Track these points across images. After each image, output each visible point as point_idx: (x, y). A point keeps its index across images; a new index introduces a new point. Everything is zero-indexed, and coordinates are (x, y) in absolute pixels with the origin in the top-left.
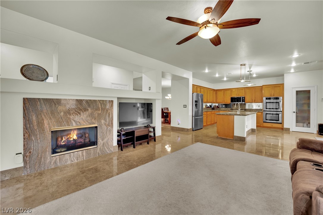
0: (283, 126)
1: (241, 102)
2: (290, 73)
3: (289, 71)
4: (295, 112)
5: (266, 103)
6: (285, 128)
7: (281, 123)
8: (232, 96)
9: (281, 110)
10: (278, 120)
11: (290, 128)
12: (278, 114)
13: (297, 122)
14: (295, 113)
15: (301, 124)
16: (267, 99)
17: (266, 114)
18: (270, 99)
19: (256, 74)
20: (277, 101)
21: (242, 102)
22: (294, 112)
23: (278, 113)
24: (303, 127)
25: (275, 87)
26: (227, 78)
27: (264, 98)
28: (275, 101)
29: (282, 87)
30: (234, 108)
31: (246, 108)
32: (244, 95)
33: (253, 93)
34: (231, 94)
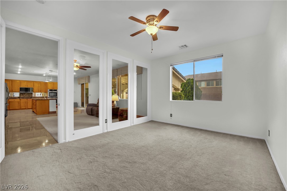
5: (50, 93)
8: (21, 87)
20: (56, 92)
25: (55, 84)
27: (48, 90)
30: (21, 96)
31: (33, 96)
32: (32, 87)
33: (40, 85)
34: (20, 84)
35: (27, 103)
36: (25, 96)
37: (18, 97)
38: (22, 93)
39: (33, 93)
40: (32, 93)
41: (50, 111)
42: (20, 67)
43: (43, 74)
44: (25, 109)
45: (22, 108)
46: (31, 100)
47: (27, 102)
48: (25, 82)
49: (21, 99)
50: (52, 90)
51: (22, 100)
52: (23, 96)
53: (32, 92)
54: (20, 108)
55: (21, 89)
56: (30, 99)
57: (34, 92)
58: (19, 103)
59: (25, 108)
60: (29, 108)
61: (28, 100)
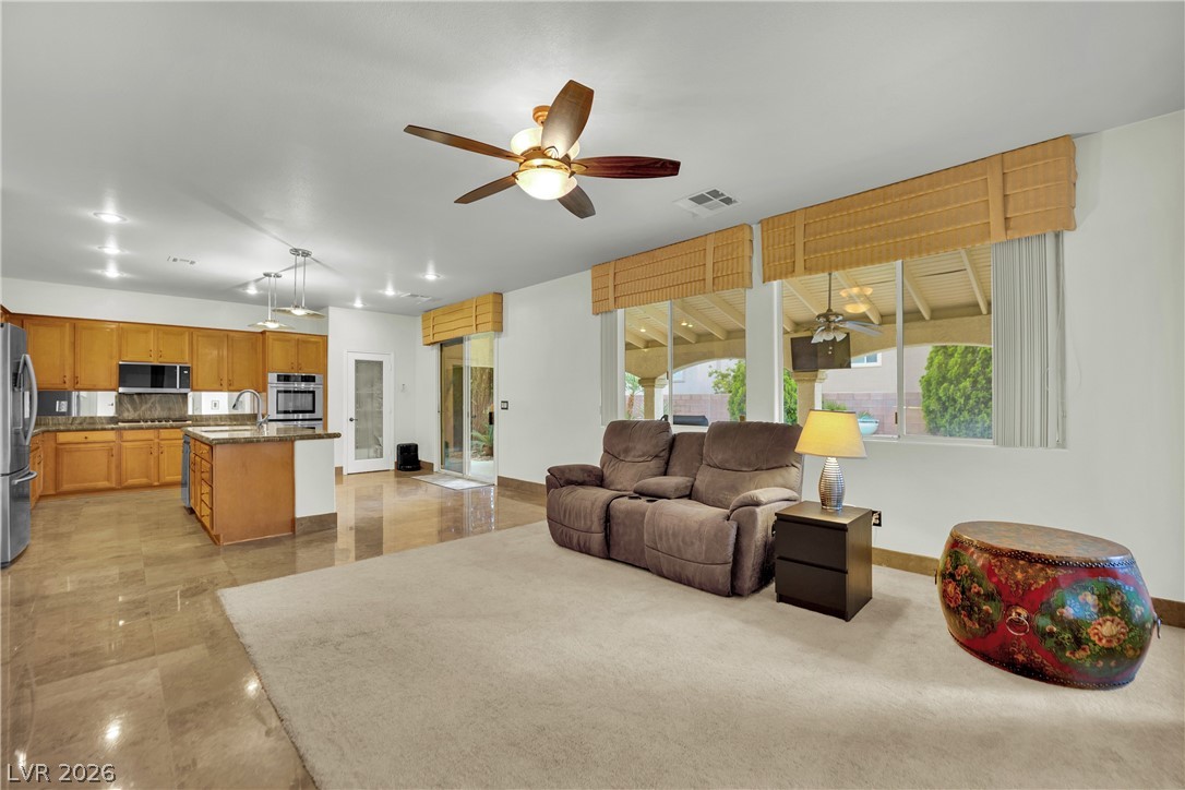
1: (178, 385)
2: (353, 308)
3: (350, 304)
4: (354, 418)
5: (279, 392)
8: (124, 358)
9: (320, 417)
11: (342, 468)
13: (357, 447)
14: (354, 422)
15: (366, 451)
16: (279, 379)
20: (311, 386)
21: (181, 387)
22: (351, 420)
24: (369, 458)
25: (304, 342)
27: (272, 377)
28: (303, 386)
29: (321, 343)
30: (126, 415)
31: (190, 412)
32: (187, 359)
33: (225, 353)
34: (120, 346)
35: (155, 454)
36: (144, 411)
37: (112, 420)
38: (130, 395)
39: (190, 395)
40: (186, 394)
41: (300, 513)
42: (110, 215)
43: (245, 285)
44: (150, 486)
45: (131, 482)
46: (179, 434)
47: (155, 448)
48: (146, 332)
49: (124, 429)
50: (287, 378)
51: (128, 435)
52: (135, 409)
53: (183, 391)
54: (120, 481)
55: (127, 374)
56: (172, 427)
57: (193, 390)
58: (114, 453)
59: (144, 481)
60: (169, 479)
61: (164, 433)
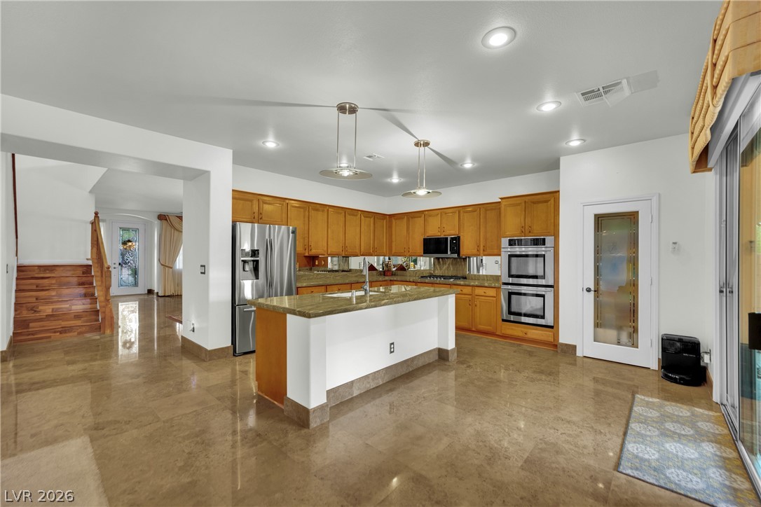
0: (556, 336)
1: (449, 252)
4: (593, 289)
5: (510, 256)
6: (562, 344)
7: (552, 327)
8: (428, 235)
9: (551, 283)
10: (543, 317)
11: (575, 347)
12: (543, 296)
13: (597, 325)
14: (592, 293)
15: (612, 333)
16: (512, 243)
17: (510, 294)
18: (520, 243)
19: (474, 160)
20: (540, 250)
21: (452, 253)
22: (589, 290)
23: (541, 291)
24: (619, 343)
25: (534, 203)
26: (401, 175)
27: (505, 242)
28: (531, 250)
29: (552, 201)
31: (467, 272)
32: (457, 231)
34: (425, 227)
48: (437, 215)
